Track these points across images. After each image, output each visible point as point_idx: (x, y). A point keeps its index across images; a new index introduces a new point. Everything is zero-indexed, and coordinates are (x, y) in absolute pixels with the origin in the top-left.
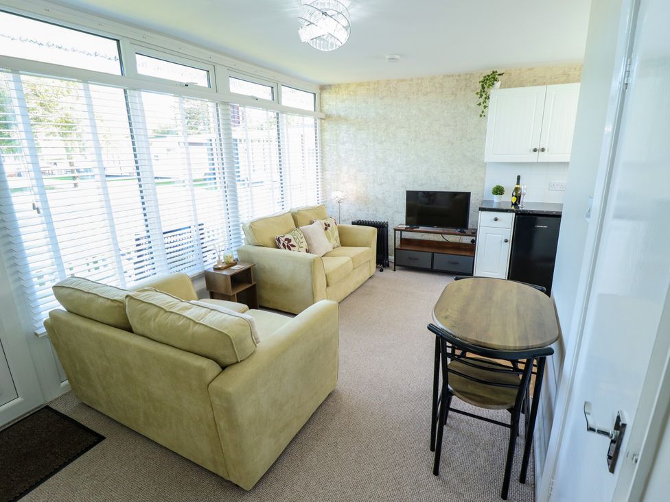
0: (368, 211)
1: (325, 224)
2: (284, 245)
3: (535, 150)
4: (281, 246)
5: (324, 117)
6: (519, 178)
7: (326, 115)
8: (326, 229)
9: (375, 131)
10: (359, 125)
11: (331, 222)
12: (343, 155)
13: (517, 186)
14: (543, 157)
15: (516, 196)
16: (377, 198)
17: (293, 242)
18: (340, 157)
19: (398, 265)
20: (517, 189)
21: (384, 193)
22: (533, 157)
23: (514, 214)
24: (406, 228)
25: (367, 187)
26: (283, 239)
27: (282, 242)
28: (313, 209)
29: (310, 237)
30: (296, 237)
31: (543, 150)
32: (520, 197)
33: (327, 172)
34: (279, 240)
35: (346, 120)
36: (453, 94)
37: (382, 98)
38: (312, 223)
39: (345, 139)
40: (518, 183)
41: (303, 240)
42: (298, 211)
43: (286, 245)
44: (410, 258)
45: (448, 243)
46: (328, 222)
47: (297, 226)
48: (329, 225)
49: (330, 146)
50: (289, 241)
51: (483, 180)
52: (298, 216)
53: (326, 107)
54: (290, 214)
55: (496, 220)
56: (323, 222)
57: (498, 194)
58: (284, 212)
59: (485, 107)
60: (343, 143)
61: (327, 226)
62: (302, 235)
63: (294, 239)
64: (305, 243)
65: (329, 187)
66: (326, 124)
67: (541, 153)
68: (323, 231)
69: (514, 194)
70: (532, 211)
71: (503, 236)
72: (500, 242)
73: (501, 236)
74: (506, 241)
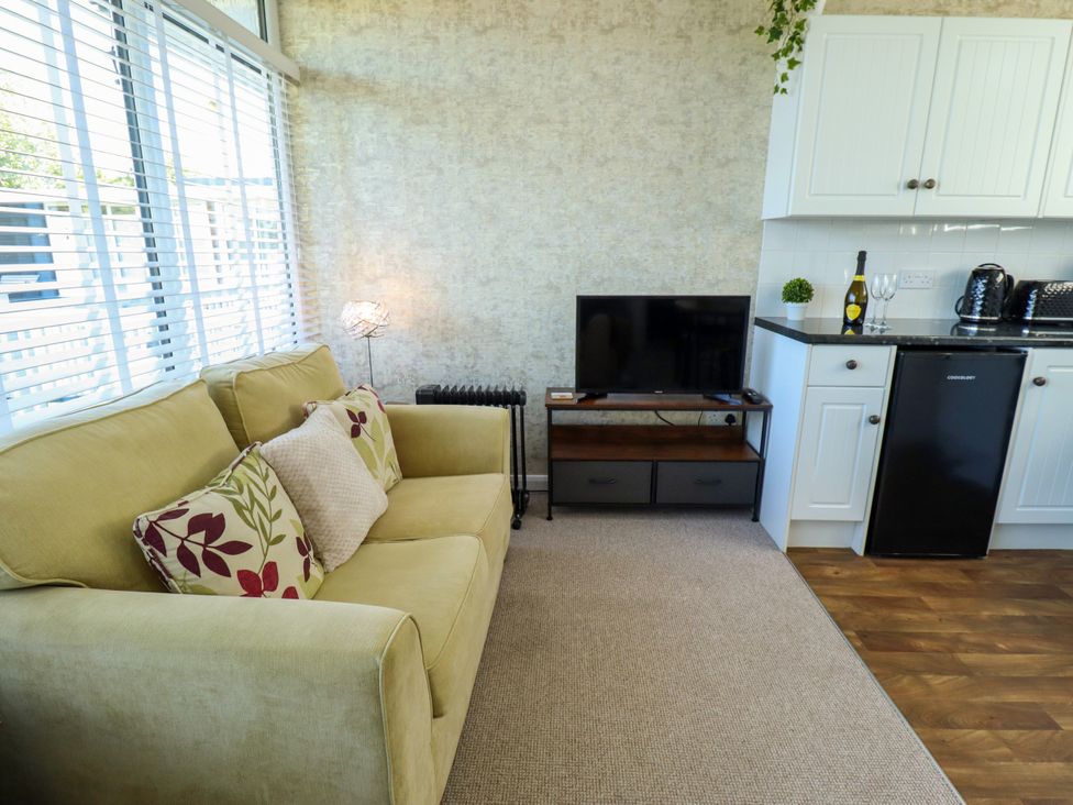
0: (452, 358)
1: (351, 414)
2: (186, 557)
3: (912, 185)
4: (171, 562)
5: (296, 76)
6: (862, 257)
7: (303, 71)
8: (355, 432)
9: (465, 127)
10: (414, 109)
11: (364, 402)
12: (366, 197)
13: (858, 278)
14: (927, 204)
15: (858, 304)
16: (476, 320)
17: (235, 530)
18: (357, 203)
19: (557, 504)
20: (857, 287)
21: (495, 307)
22: (907, 204)
23: (895, 348)
24: (580, 400)
25: (445, 290)
26: (179, 526)
27: (172, 544)
28: (296, 364)
29: (306, 482)
30: (244, 499)
31: (930, 185)
33: (316, 249)
34: (153, 537)
35: (371, 89)
36: (681, 35)
37: (482, 31)
38: (299, 418)
39: (370, 150)
40: (860, 271)
41: (282, 502)
42: (239, 376)
43: (197, 551)
44: (593, 481)
45: (671, 428)
46: (358, 405)
47: (242, 442)
48: (363, 417)
49: (323, 170)
50: (210, 525)
51: (753, 266)
52: (238, 395)
53: (301, 47)
54: (204, 390)
55: (852, 365)
56: (341, 405)
58: (173, 382)
59: (792, 64)
60: (366, 161)
61: (358, 421)
62: (273, 480)
63: (239, 508)
64: (290, 513)
65: (325, 293)
66: (304, 101)
67: (924, 192)
68: (348, 441)
69: (852, 298)
71: (865, 407)
72: (859, 424)
73: (858, 408)
74: (874, 420)
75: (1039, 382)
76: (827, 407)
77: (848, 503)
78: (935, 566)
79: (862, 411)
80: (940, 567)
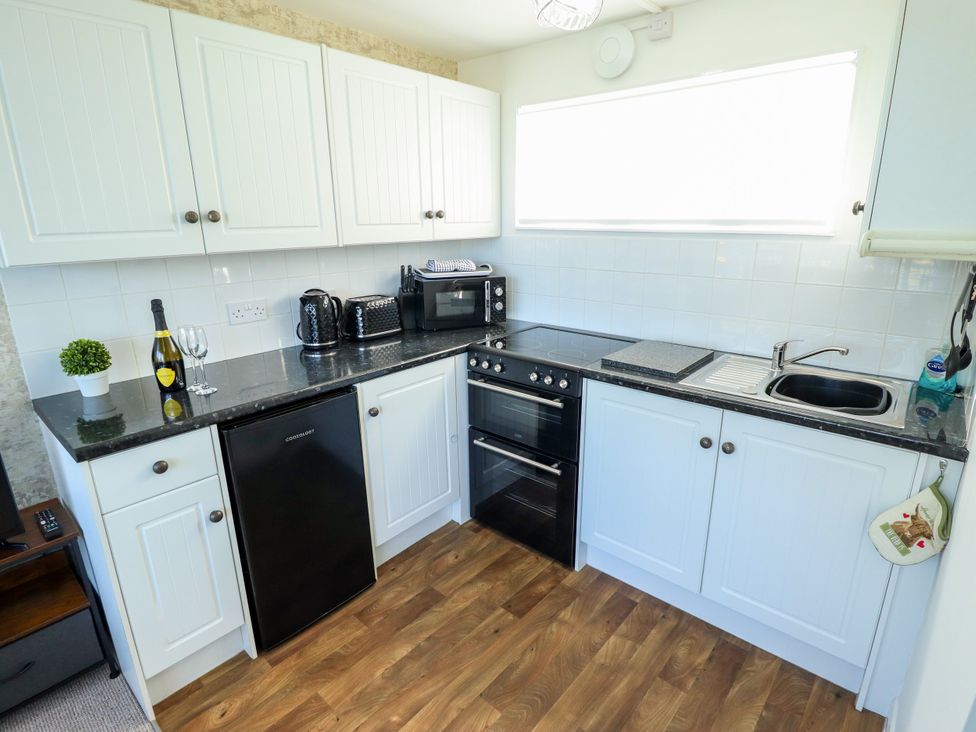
3: (191, 218)
6: (157, 307)
13: (160, 334)
14: (218, 238)
15: (168, 365)
20: (161, 344)
22: (191, 241)
23: (214, 427)
31: (214, 217)
32: (181, 362)
40: (161, 324)
55: (161, 468)
57: (91, 370)
67: (208, 226)
69: (160, 357)
70: (263, 402)
71: (200, 506)
72: (200, 528)
73: (193, 509)
74: (216, 517)
75: (374, 413)
76: (144, 529)
77: (219, 616)
78: (332, 625)
79: (198, 510)
80: (336, 623)
